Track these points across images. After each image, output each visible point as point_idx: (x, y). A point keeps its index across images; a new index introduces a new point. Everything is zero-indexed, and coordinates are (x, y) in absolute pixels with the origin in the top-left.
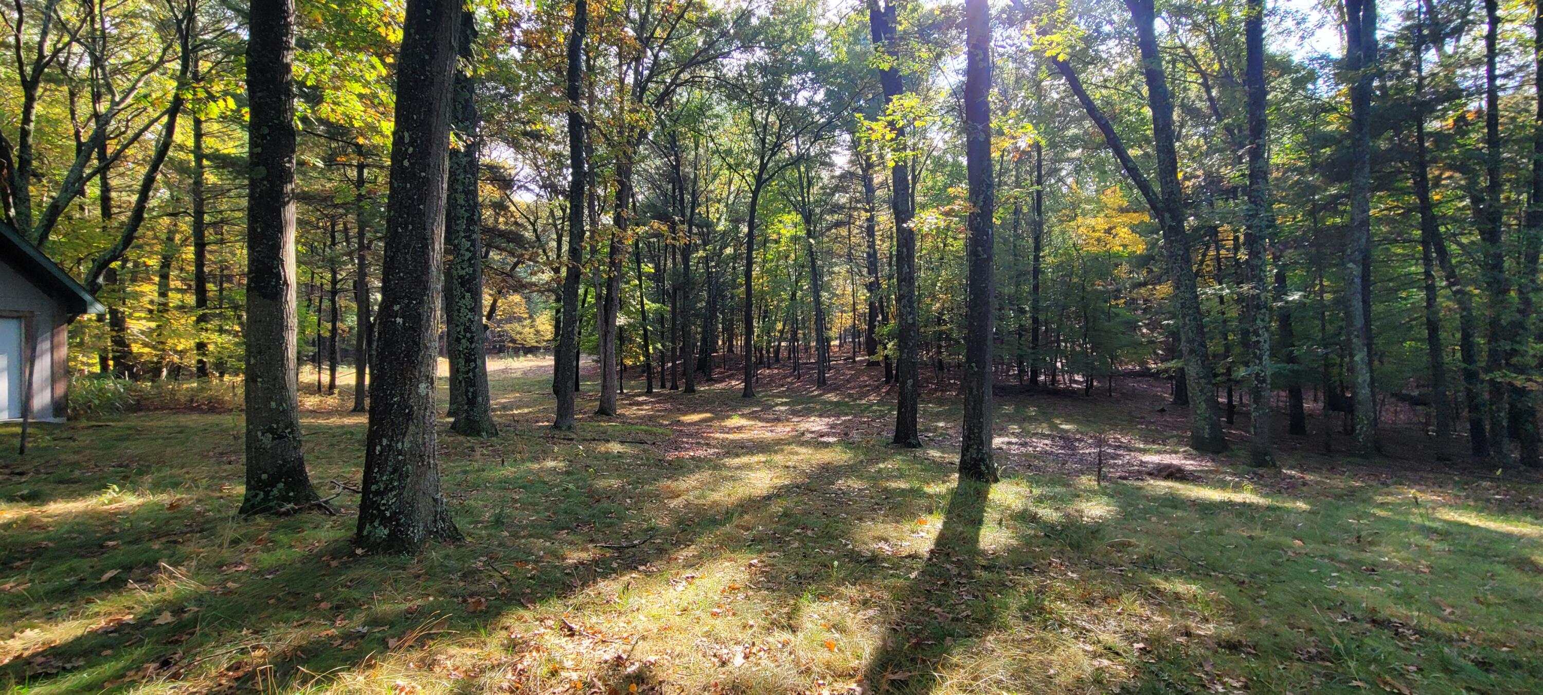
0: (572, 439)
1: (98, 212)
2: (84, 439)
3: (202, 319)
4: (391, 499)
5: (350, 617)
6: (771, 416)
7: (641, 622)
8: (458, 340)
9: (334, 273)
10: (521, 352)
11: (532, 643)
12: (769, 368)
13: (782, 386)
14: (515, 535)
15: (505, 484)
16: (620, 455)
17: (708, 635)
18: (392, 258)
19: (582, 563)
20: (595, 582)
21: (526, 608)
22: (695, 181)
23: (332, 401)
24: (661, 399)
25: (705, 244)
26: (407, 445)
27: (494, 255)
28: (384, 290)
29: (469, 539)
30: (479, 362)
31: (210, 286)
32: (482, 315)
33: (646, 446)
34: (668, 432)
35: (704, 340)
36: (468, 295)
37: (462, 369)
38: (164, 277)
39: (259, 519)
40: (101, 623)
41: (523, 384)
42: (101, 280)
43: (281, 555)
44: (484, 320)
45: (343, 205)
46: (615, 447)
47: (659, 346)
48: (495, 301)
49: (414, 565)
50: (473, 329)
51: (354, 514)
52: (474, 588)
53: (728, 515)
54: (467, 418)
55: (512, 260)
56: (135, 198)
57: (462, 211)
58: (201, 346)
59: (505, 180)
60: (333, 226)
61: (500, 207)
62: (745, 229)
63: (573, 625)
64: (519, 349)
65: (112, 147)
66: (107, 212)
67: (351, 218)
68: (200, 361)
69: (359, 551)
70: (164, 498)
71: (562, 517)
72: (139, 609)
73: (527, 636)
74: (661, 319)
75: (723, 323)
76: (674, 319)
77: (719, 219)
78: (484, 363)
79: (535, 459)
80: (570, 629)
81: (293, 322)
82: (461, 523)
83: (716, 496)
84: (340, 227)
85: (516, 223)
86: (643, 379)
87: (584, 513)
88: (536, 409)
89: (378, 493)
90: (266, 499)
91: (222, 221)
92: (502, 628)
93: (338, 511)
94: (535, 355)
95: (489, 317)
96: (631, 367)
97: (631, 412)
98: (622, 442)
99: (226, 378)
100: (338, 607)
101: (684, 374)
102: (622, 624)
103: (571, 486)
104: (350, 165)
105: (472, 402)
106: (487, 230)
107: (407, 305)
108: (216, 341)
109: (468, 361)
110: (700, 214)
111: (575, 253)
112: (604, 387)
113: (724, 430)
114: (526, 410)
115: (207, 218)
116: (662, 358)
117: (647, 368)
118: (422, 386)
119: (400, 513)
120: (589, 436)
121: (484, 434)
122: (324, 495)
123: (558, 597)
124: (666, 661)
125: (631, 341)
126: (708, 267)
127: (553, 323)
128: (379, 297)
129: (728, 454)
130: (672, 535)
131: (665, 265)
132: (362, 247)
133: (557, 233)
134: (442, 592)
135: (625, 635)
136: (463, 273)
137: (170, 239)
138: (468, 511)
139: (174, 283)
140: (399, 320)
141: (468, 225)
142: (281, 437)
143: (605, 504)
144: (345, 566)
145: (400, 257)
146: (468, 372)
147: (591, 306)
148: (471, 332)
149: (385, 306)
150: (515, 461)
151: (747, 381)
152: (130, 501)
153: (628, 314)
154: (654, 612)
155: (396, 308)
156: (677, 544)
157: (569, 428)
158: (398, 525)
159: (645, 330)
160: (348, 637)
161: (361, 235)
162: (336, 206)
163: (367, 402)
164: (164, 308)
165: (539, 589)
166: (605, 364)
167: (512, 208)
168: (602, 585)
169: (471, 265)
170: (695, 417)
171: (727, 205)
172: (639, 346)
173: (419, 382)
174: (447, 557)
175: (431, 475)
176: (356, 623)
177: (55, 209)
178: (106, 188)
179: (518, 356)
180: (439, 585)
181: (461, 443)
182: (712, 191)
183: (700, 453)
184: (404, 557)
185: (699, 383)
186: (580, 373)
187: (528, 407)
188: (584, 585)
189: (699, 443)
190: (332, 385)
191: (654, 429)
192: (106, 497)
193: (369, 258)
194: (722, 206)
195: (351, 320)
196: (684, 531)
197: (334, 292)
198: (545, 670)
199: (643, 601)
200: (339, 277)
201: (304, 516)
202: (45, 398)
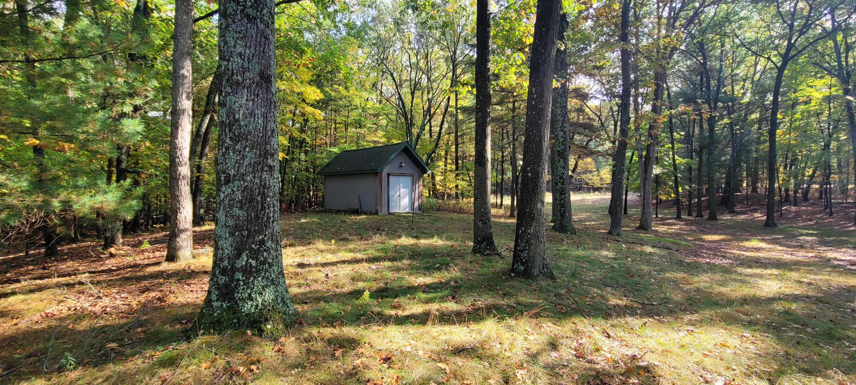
0: (619, 241)
1: (428, 136)
2: (427, 220)
3: (457, 175)
4: (525, 254)
5: (509, 299)
6: (795, 244)
7: (651, 344)
8: (557, 184)
9: (503, 153)
10: (592, 190)
11: (587, 334)
12: (795, 205)
13: (810, 220)
14: (582, 283)
15: (578, 258)
16: (650, 254)
17: (698, 363)
18: (527, 146)
19: (618, 306)
20: (625, 317)
21: (585, 317)
22: (721, 70)
23: (501, 212)
24: (687, 223)
25: (729, 114)
26: (532, 231)
27: (577, 137)
28: (524, 160)
29: (558, 280)
30: (567, 195)
31: (460, 162)
32: (568, 170)
33: (671, 251)
34: (690, 244)
35: (728, 184)
36: (562, 160)
37: (558, 198)
38: (446, 159)
39: (478, 255)
40: (436, 280)
41: (591, 209)
42: (429, 161)
43: (486, 270)
44: (570, 173)
45: (506, 121)
46: (648, 249)
47: (687, 187)
48: (577, 163)
49: (534, 286)
50: (564, 177)
51: (510, 260)
52: (560, 302)
53: (730, 302)
54: (560, 224)
55: (586, 139)
56: (438, 128)
57: (560, 117)
58: (457, 186)
59: (583, 95)
60: (503, 131)
61: (580, 111)
62: (770, 97)
63: (610, 333)
64: (590, 189)
65: (432, 111)
66: (431, 136)
67: (510, 127)
68: (456, 192)
69: (513, 275)
70: (449, 243)
71: (608, 280)
72: (445, 278)
73: (585, 330)
74: (689, 169)
75: (746, 171)
76: (699, 169)
77: (744, 94)
78: (569, 195)
79: (596, 249)
80: (608, 334)
81: (489, 176)
82: (555, 272)
83: (723, 289)
84: (505, 131)
85: (589, 118)
86: (674, 210)
87: (621, 281)
88: (599, 223)
89: (520, 251)
90: (480, 248)
91: (464, 134)
92: (573, 323)
93: (504, 257)
94: (600, 192)
95: (573, 171)
96: (665, 201)
97: (662, 229)
98: (653, 247)
99: (464, 199)
100: (505, 294)
101: (708, 207)
102: (639, 341)
103: (615, 265)
104: (510, 102)
105: (563, 216)
106: (573, 124)
107: (533, 167)
108: (462, 184)
109: (561, 194)
110: (725, 92)
111: (624, 132)
112: (643, 213)
113: (740, 248)
114: (593, 223)
115: (459, 134)
116: (690, 195)
117: (677, 202)
118: (539, 205)
119: (529, 261)
120: (630, 240)
121: (569, 233)
122: (500, 250)
123: (603, 318)
124: (665, 367)
125: (665, 184)
126: (732, 130)
127: (611, 173)
128: (521, 163)
129: (742, 265)
130: (682, 304)
131: (693, 132)
132: (514, 140)
133: (614, 120)
134: (546, 299)
135: (640, 347)
136: (560, 149)
137: (448, 143)
138: (558, 268)
139: (449, 161)
140: (530, 174)
141: (562, 124)
142: (485, 223)
143: (636, 279)
144: (507, 279)
145: (530, 146)
146: (561, 200)
147: (636, 163)
148: (563, 179)
149: (524, 167)
150: (585, 248)
151: (769, 215)
152: (440, 243)
153: (663, 166)
154: (661, 342)
155: (529, 169)
156: (685, 311)
157: (618, 235)
158: (527, 266)
159: (676, 177)
160: (509, 306)
161: (514, 134)
162: (504, 122)
163: (516, 213)
164: (446, 171)
165: (593, 311)
166: (644, 198)
167: (587, 110)
168: (629, 319)
169: (563, 145)
170: (716, 237)
171: (752, 82)
172: (671, 187)
173: (538, 203)
174: (548, 285)
175: (542, 246)
176: (512, 302)
177: (419, 136)
178: (431, 127)
179: (590, 192)
180: (544, 295)
181: (557, 236)
182: (736, 75)
183: (717, 261)
184: (530, 281)
185: (722, 214)
186: (628, 203)
187: (594, 221)
188: (618, 316)
189: (716, 255)
190: (501, 205)
191: (679, 242)
192: (434, 240)
193: (517, 144)
194: (748, 85)
195: (509, 174)
196: (691, 304)
197: (503, 162)
198: (593, 347)
199: (655, 334)
200: (505, 154)
201: (493, 257)
202: (416, 204)
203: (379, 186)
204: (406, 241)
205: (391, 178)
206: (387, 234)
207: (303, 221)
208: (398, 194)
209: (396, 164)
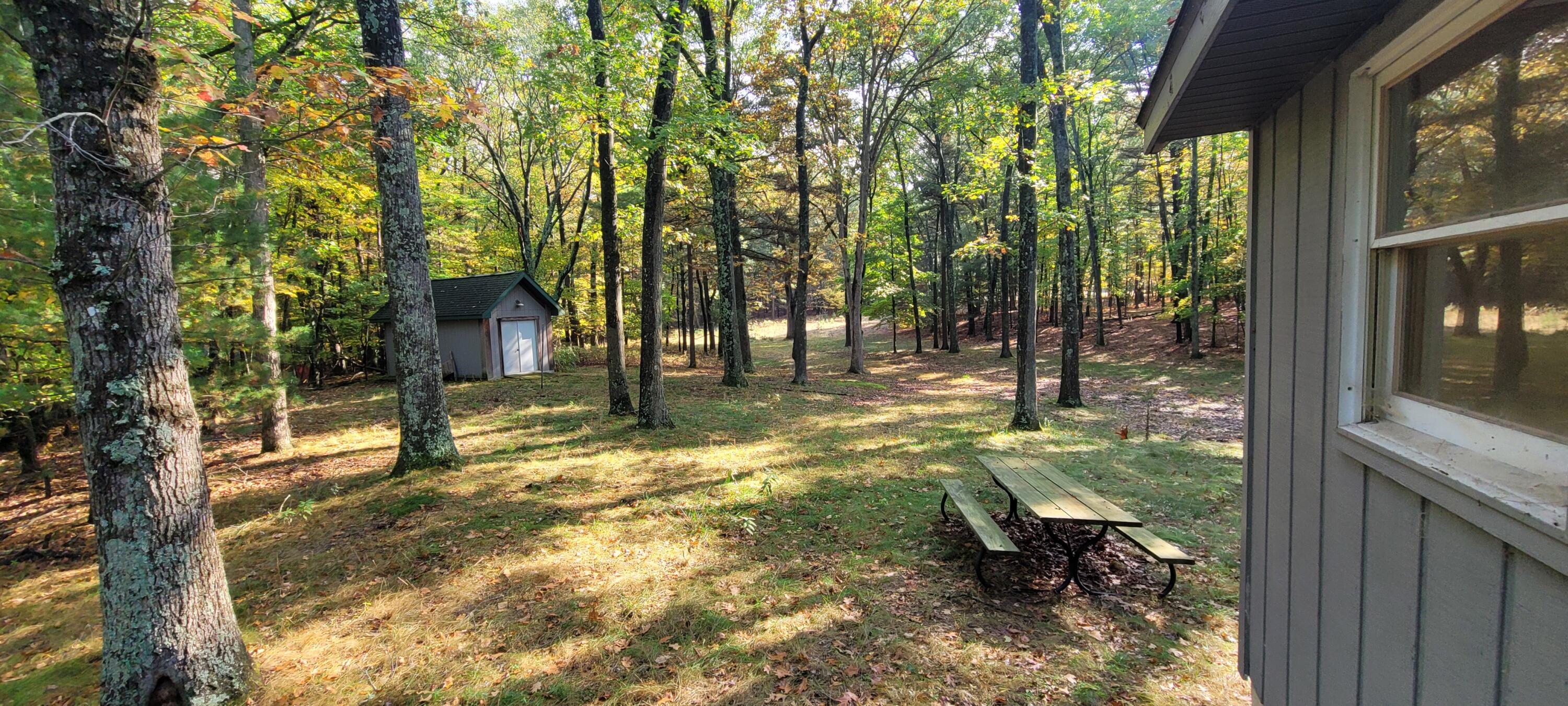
0: (792, 390)
1: (559, 242)
2: (560, 380)
4: (646, 409)
24: (924, 358)
33: (842, 397)
38: (593, 275)
39: (612, 416)
42: (563, 286)
46: (817, 397)
47: (931, 310)
49: (652, 432)
54: (729, 375)
66: (563, 239)
69: (635, 428)
70: (587, 408)
74: (932, 285)
76: (945, 284)
89: (643, 407)
90: (615, 409)
96: (904, 330)
98: (827, 394)
105: (731, 365)
109: (728, 340)
119: (650, 414)
121: (739, 385)
134: (656, 440)
144: (630, 430)
150: (744, 401)
152: (577, 408)
153: (900, 283)
157: (803, 383)
158: (649, 419)
159: (915, 297)
170: (932, 376)
172: (912, 311)
174: (664, 432)
177: (541, 246)
178: (562, 229)
183: (878, 403)
184: (649, 430)
189: (894, 396)
192: (569, 407)
201: (627, 416)
202: (546, 361)
203: (486, 338)
204: (535, 410)
205: (504, 326)
206: (512, 404)
207: (375, 398)
208: (516, 347)
209: (510, 304)
